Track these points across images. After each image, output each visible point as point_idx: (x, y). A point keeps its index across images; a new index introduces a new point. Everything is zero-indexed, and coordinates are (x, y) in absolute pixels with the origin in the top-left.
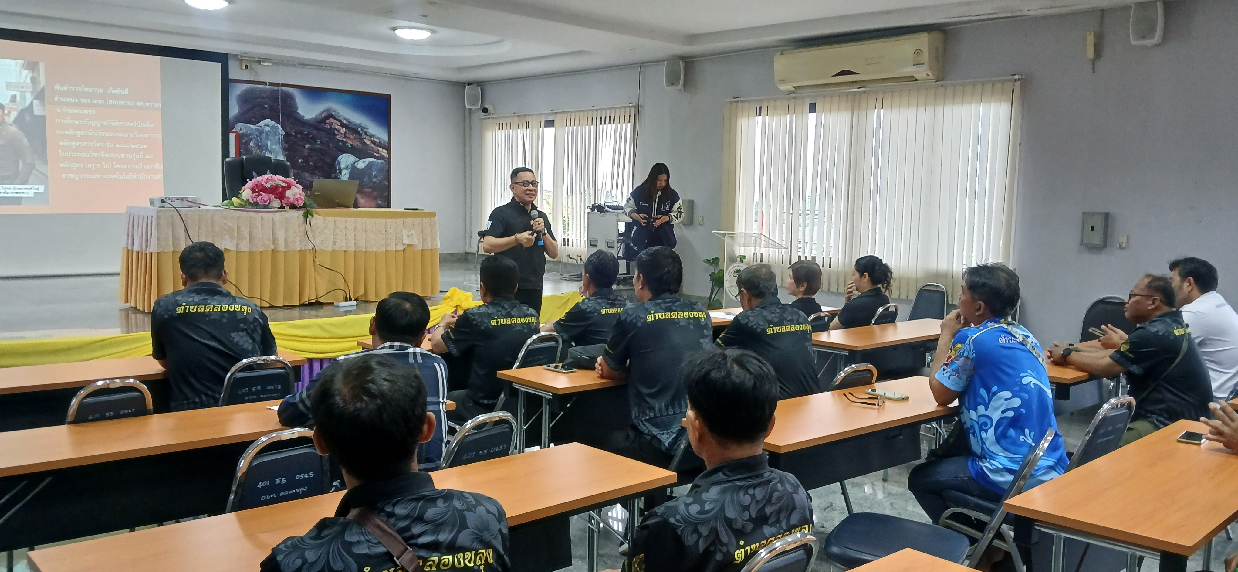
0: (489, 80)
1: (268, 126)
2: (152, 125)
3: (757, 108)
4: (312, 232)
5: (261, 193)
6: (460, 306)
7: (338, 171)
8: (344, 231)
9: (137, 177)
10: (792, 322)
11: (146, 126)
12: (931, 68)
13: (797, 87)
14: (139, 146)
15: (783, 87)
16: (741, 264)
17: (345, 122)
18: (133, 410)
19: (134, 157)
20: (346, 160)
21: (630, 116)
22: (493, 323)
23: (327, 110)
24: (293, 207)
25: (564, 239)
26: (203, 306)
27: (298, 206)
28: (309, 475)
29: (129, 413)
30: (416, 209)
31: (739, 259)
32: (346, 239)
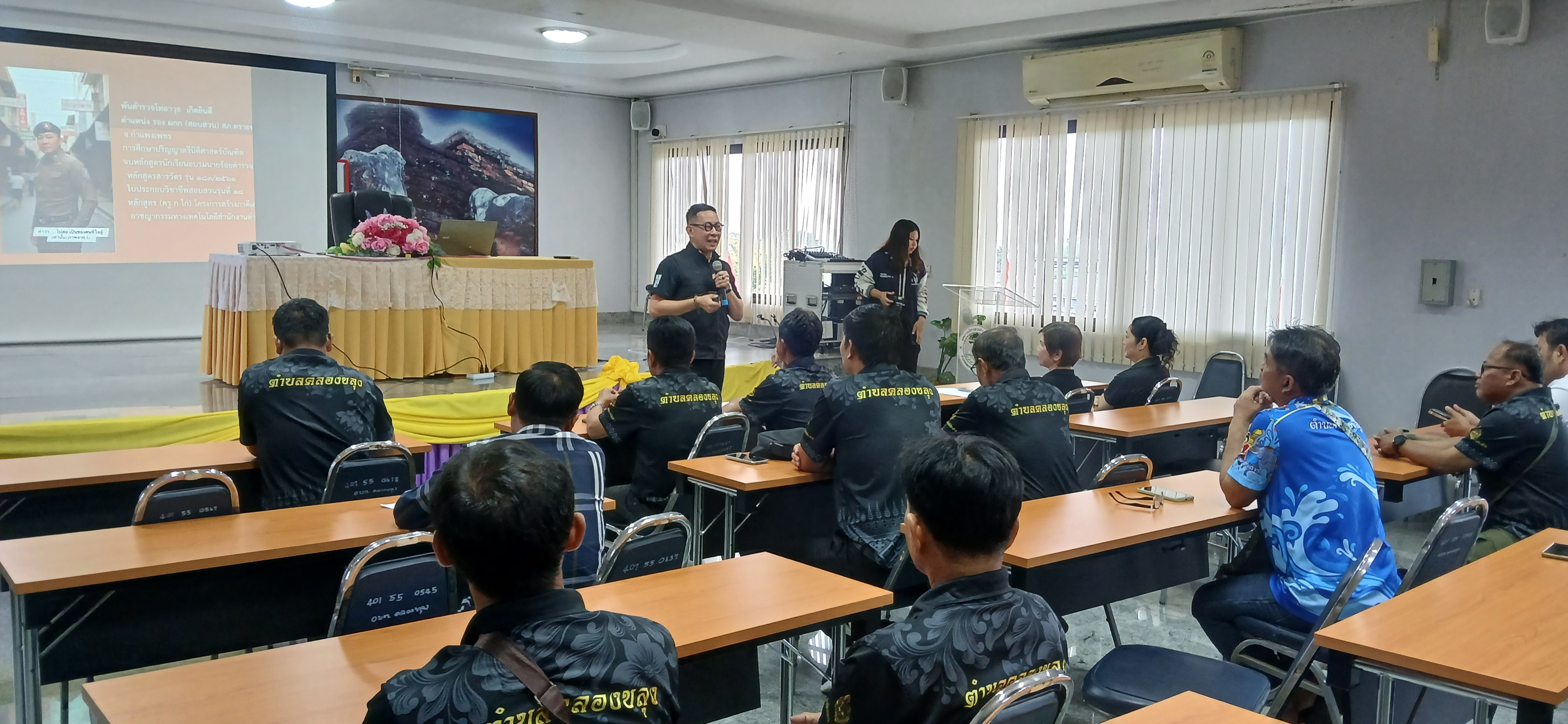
0: (662, 94)
1: (386, 153)
2: (242, 153)
3: (1000, 126)
4: (440, 285)
5: (375, 237)
6: (623, 379)
7: (472, 210)
8: (478, 284)
9: (223, 217)
10: (1043, 401)
11: (234, 154)
12: (1225, 75)
13: (1052, 99)
14: (225, 179)
15: (1034, 101)
16: (979, 327)
17: (481, 148)
18: (215, 507)
19: (219, 192)
20: (482, 196)
21: (838, 138)
22: (664, 401)
23: (459, 133)
24: (416, 254)
25: (754, 295)
26: (303, 379)
27: (422, 254)
28: (431, 590)
29: (210, 511)
30: (569, 258)
31: (976, 320)
32: (481, 295)
